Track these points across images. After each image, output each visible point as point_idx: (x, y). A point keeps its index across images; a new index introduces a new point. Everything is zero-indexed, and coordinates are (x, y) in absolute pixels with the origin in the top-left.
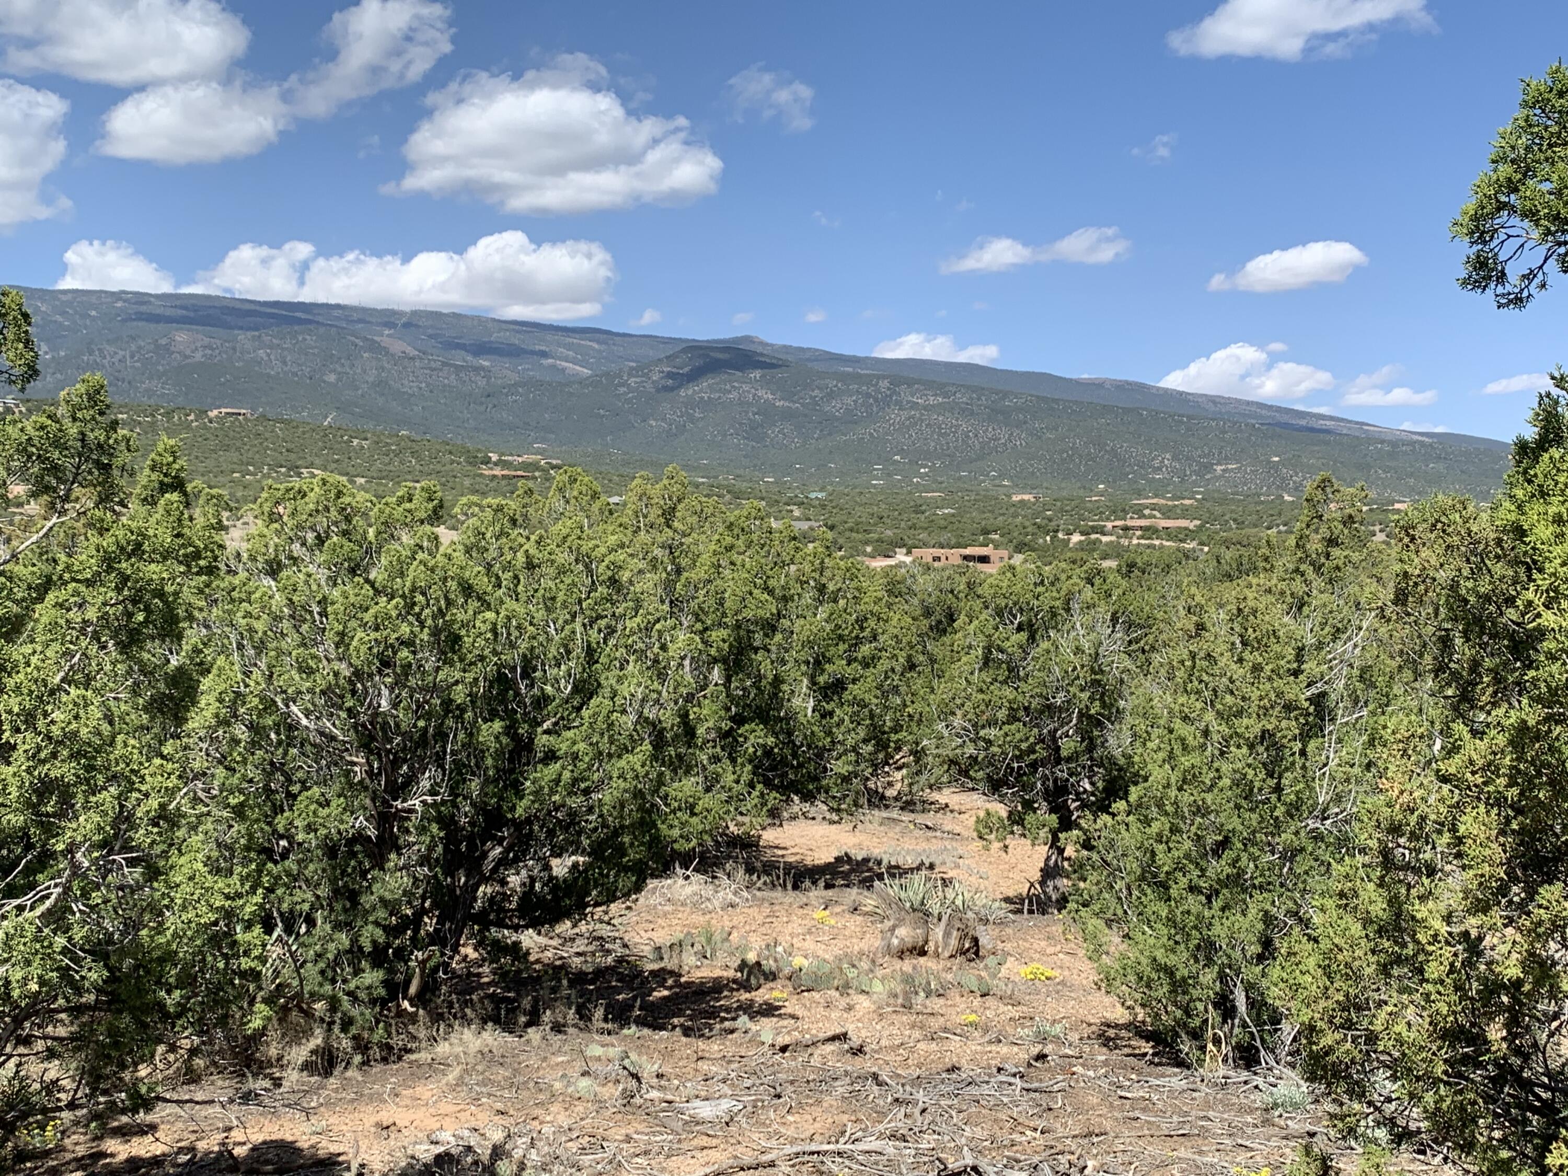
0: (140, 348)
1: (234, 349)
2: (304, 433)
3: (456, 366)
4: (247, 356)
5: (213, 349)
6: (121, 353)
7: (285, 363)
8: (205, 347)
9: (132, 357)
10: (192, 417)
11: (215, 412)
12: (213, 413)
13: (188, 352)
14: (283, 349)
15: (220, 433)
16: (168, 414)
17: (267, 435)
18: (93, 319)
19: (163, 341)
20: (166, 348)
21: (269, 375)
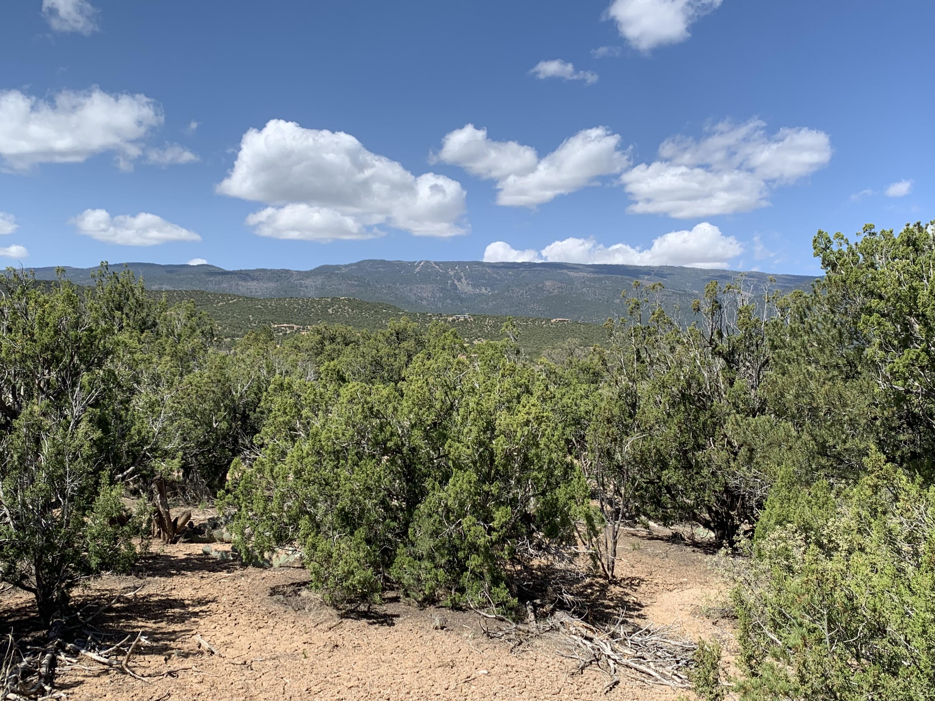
0: (530, 288)
1: (572, 288)
2: (594, 329)
3: (680, 294)
4: (578, 292)
5: (562, 289)
6: (522, 291)
7: (595, 295)
8: (559, 288)
9: (526, 293)
10: (544, 323)
11: (554, 320)
12: (553, 321)
13: (551, 290)
14: (595, 288)
15: (556, 330)
16: (533, 322)
17: (577, 331)
18: (510, 276)
19: (540, 285)
20: (542, 289)
21: (587, 301)
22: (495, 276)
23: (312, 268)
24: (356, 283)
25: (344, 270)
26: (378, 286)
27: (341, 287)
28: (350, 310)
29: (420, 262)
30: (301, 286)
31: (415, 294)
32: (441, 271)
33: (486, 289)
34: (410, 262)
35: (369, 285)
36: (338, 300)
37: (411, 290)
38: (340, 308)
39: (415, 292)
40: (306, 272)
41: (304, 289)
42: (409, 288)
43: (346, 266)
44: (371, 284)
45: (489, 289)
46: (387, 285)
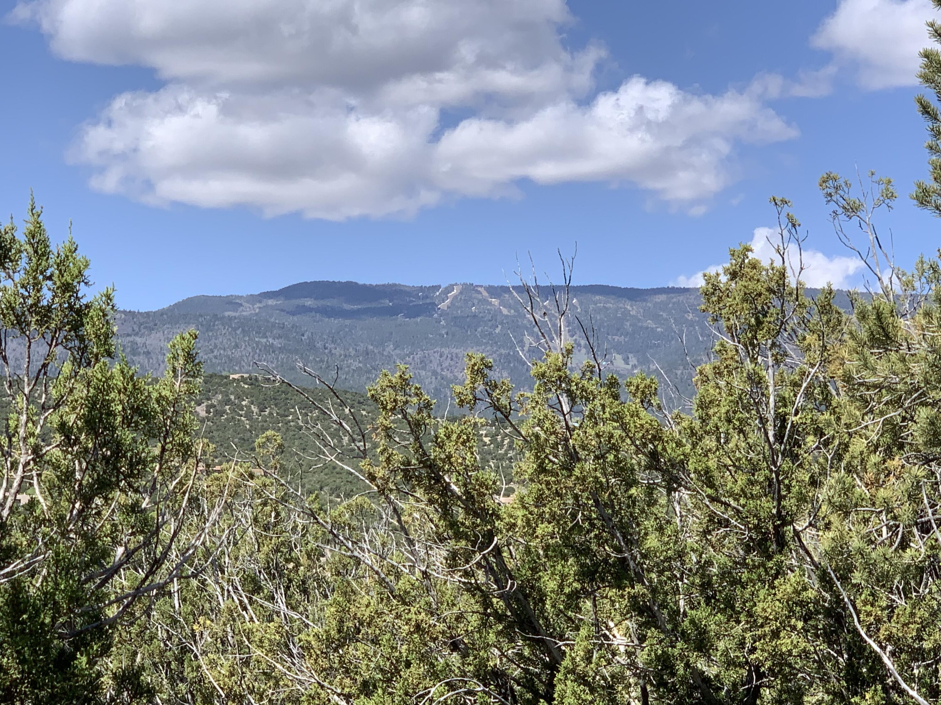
22: (650, 323)
23: (166, 306)
24: (277, 343)
25: (247, 311)
26: (338, 351)
27: (237, 354)
28: (255, 409)
29: (450, 288)
30: (134, 352)
31: (435, 373)
32: (505, 311)
33: (627, 362)
34: (421, 289)
35: (311, 346)
36: (225, 381)
37: (424, 363)
38: (228, 402)
39: (434, 366)
40: (148, 314)
41: (141, 358)
42: (420, 354)
43: (253, 299)
44: (319, 345)
45: (633, 361)
46: (361, 347)
